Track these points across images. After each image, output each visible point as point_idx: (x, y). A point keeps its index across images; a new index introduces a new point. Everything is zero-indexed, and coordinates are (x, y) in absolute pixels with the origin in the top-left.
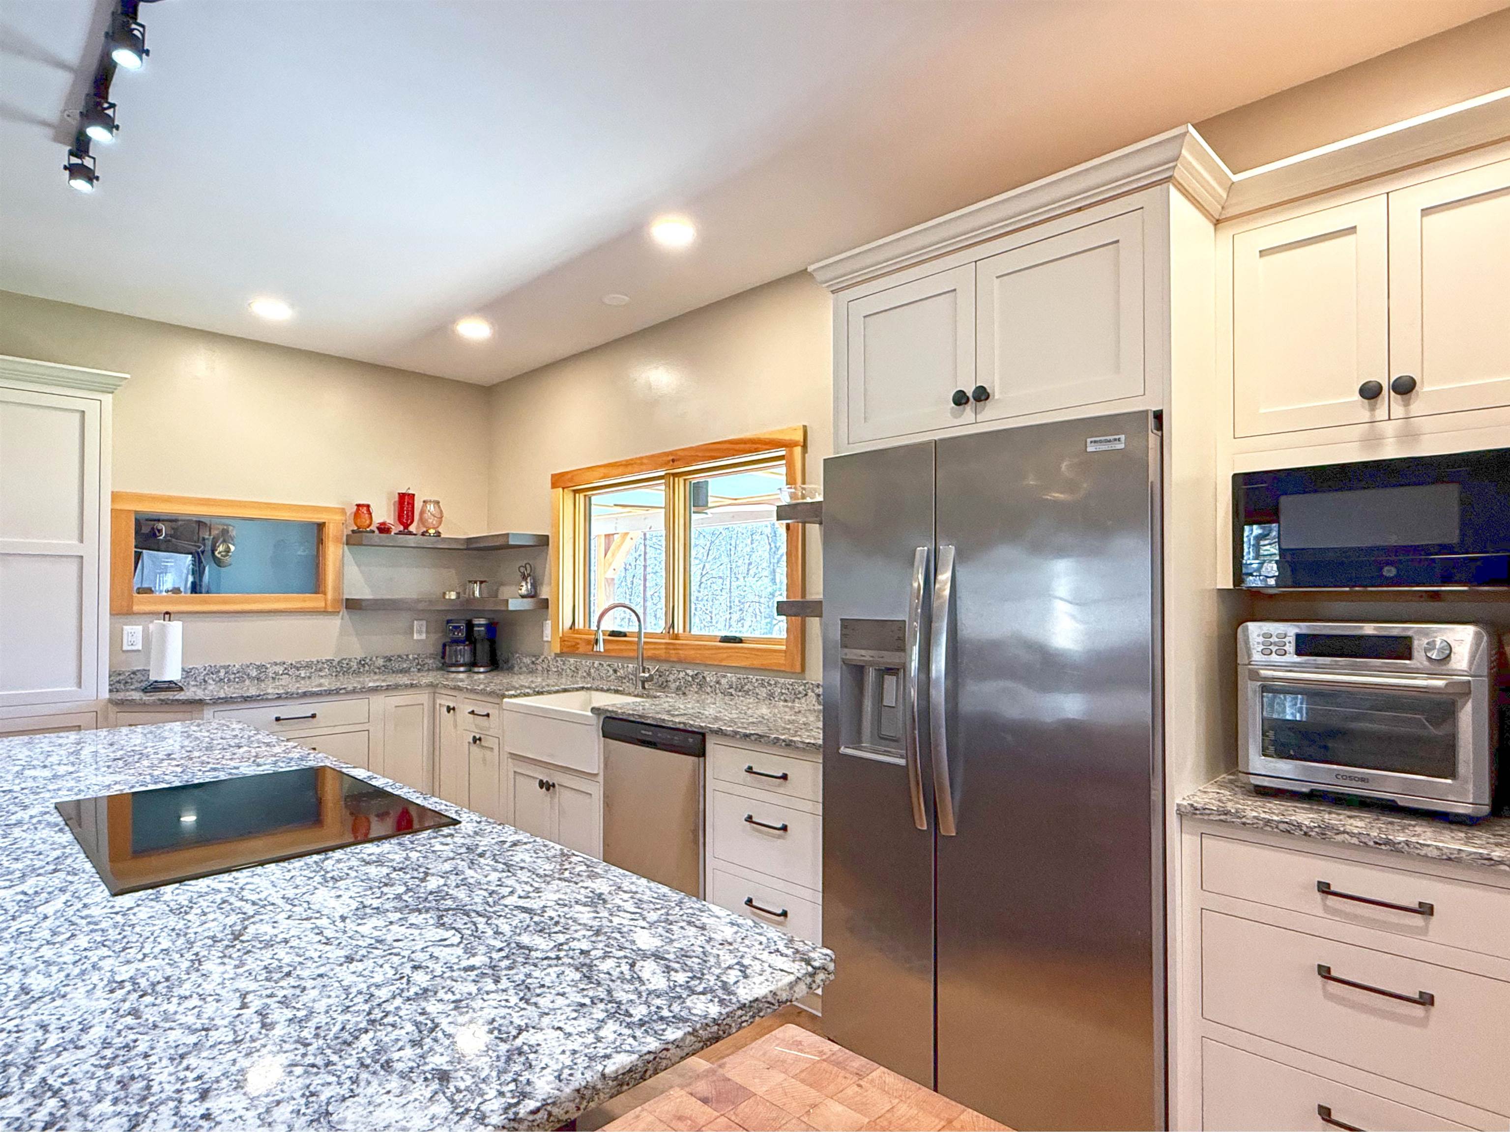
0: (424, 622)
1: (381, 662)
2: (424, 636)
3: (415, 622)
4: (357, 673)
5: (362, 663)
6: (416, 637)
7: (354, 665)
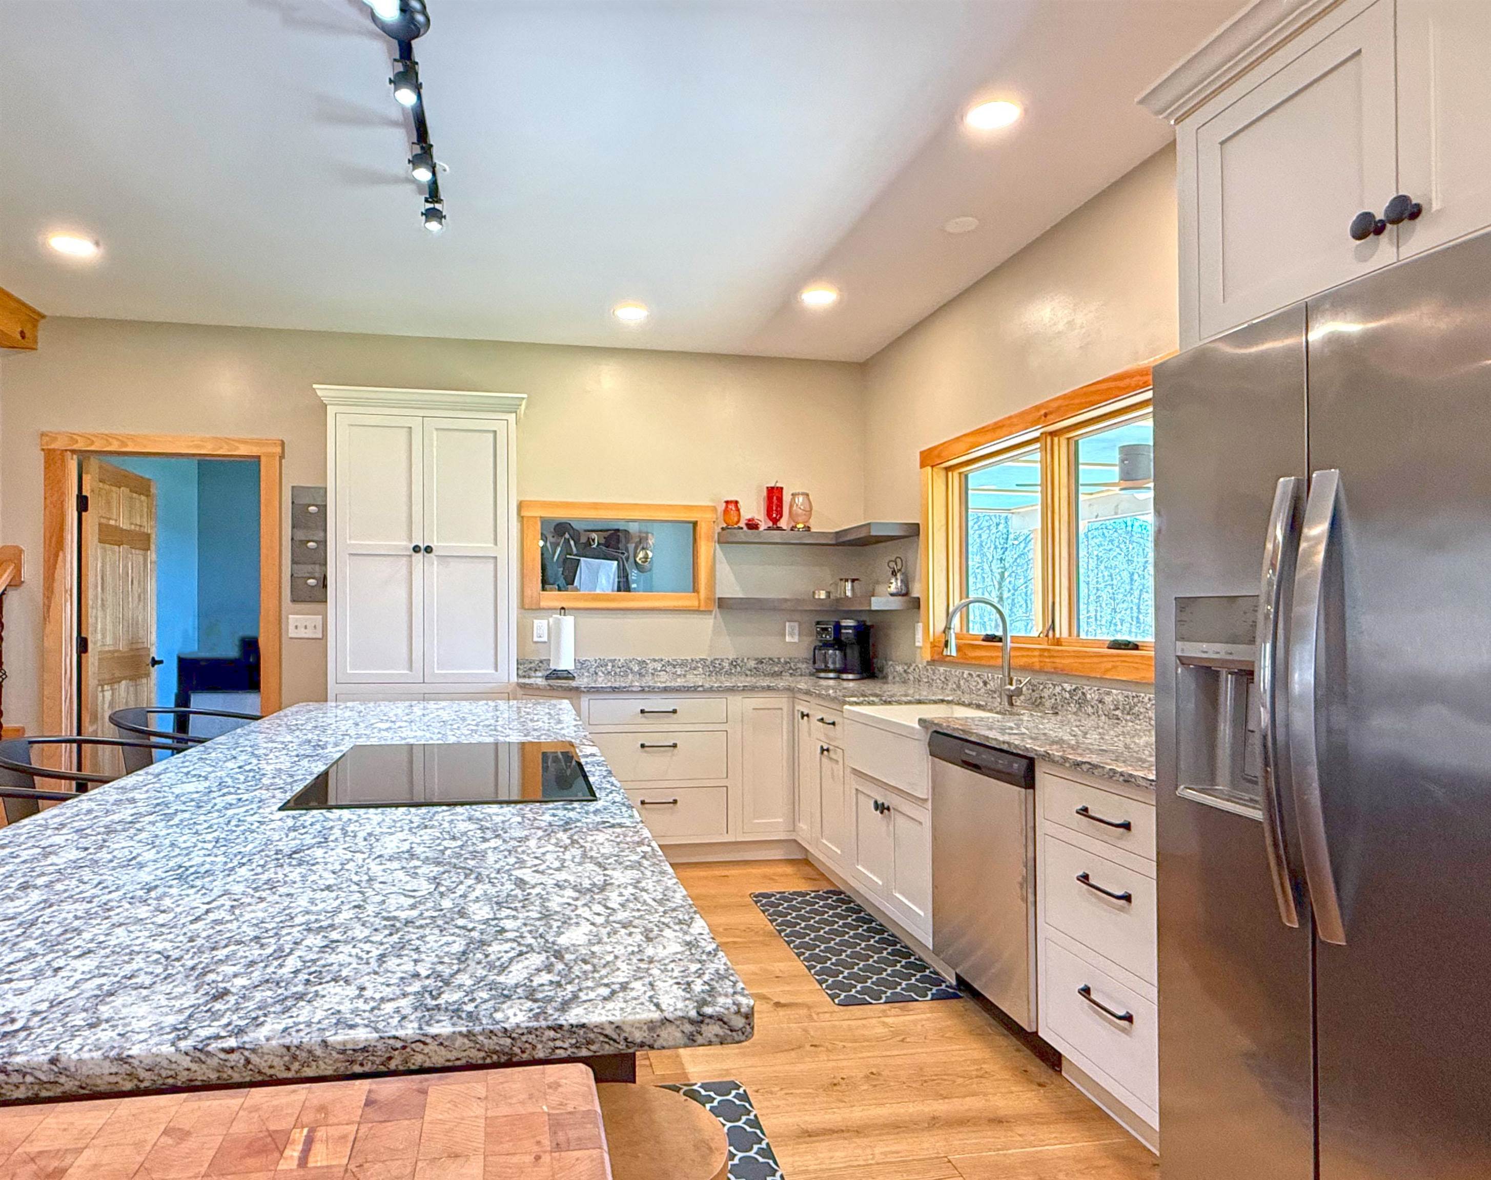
0: (796, 624)
1: (752, 664)
2: (796, 639)
3: (787, 624)
4: (729, 674)
5: (734, 664)
6: (788, 639)
7: (726, 664)
